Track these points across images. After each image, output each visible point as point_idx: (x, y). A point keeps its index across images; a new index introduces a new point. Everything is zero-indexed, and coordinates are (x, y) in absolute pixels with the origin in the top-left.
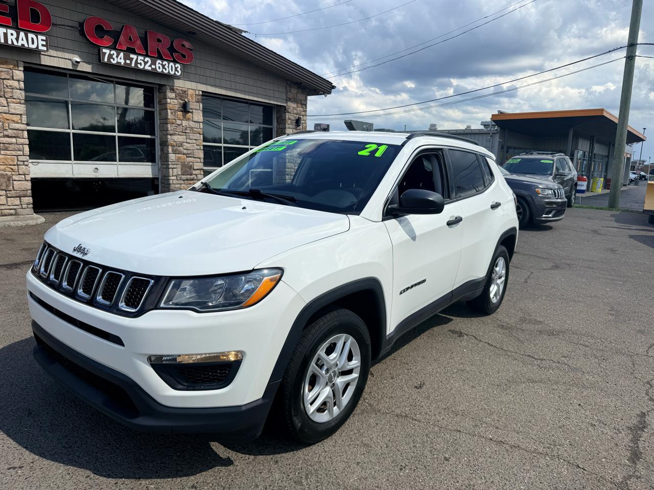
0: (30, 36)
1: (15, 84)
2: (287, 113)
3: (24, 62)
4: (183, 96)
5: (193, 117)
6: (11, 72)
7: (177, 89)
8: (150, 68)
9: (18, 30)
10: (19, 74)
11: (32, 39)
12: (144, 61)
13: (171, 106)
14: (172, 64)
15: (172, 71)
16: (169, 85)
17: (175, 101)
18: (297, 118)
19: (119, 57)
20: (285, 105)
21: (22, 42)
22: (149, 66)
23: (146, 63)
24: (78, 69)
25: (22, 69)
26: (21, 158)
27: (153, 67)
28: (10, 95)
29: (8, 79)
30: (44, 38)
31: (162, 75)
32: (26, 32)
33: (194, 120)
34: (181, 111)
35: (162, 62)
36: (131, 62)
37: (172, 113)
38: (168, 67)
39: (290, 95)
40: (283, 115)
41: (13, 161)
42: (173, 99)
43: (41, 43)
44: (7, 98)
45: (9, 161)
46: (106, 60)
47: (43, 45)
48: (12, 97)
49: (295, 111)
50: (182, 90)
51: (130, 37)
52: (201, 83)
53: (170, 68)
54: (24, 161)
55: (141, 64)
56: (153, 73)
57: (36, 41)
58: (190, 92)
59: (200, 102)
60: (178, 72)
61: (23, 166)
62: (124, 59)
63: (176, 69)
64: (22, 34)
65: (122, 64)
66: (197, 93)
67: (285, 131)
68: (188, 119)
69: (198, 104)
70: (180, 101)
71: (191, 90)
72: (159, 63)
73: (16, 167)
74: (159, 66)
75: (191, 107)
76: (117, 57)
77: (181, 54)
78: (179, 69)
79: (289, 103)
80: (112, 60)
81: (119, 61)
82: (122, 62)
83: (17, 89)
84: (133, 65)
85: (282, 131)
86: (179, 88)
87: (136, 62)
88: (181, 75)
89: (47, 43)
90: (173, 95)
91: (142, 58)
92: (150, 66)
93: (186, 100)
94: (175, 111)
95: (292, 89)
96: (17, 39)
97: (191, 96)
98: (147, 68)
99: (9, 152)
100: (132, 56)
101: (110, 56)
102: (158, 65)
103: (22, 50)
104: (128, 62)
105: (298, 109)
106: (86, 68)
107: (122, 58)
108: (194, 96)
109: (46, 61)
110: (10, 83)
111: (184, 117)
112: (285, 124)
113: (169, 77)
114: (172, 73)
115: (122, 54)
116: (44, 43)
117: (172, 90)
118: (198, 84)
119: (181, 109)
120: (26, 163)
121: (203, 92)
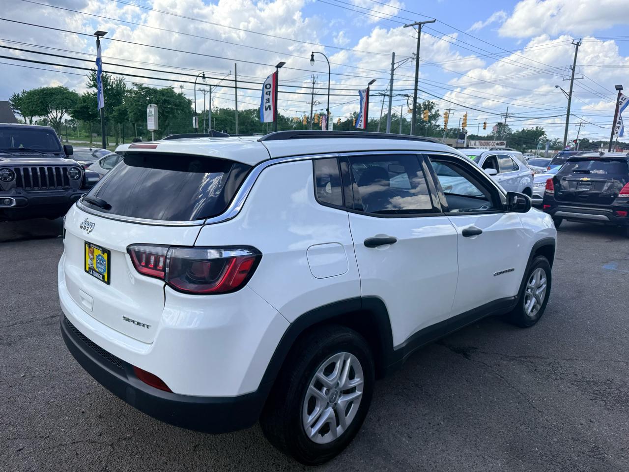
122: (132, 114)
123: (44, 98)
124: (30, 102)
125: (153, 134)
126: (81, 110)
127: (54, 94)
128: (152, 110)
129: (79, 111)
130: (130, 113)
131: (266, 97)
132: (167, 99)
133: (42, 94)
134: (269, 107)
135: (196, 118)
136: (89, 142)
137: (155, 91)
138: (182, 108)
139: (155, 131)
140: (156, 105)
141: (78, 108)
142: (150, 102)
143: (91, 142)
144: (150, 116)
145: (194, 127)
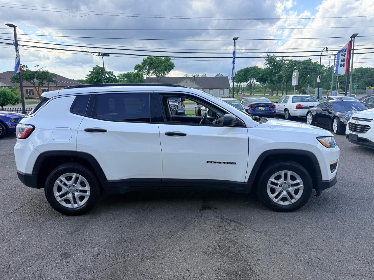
122: (284, 77)
123: (246, 73)
124: (239, 76)
125: (295, 88)
126: (261, 77)
127: (251, 70)
128: (296, 74)
129: (260, 78)
130: (284, 76)
131: (341, 57)
132: (306, 66)
133: (245, 71)
134: (344, 64)
135: (319, 76)
136: (264, 94)
137: (299, 63)
138: (315, 71)
139: (296, 86)
140: (298, 71)
141: (260, 76)
142: (296, 69)
143: (265, 94)
144: (294, 77)
145: (318, 82)
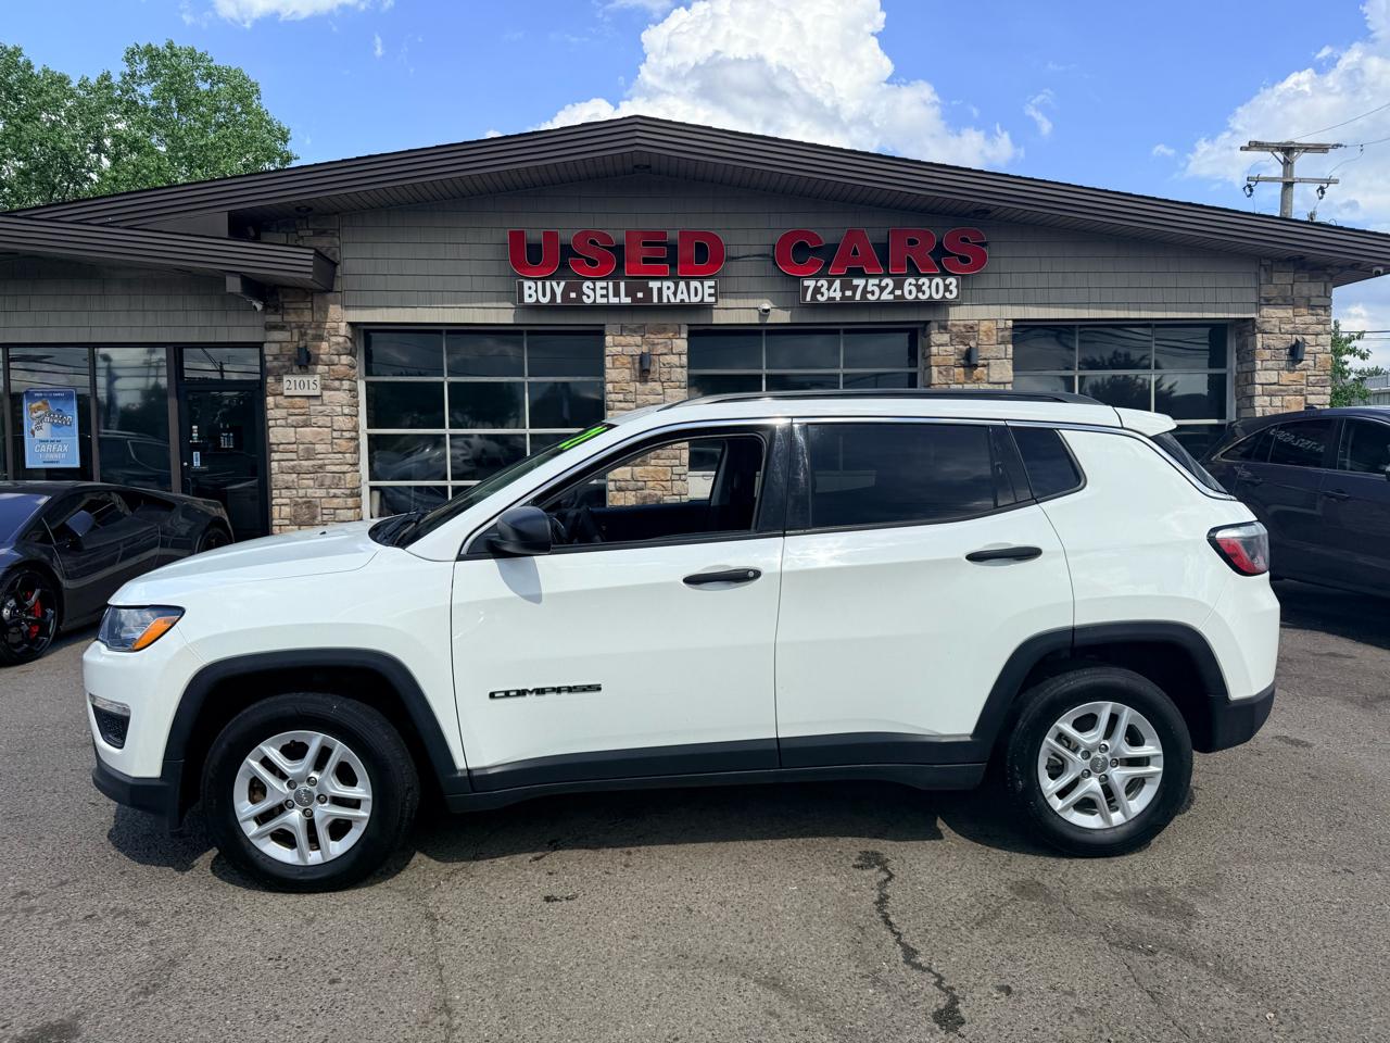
0: (694, 284)
1: (674, 359)
2: (1259, 335)
3: (688, 325)
4: (967, 337)
5: (988, 374)
6: (670, 343)
7: (955, 325)
8: (891, 297)
9: (675, 279)
10: (682, 344)
11: (696, 288)
12: (879, 286)
13: (939, 359)
14: (938, 280)
15: (937, 293)
16: (936, 321)
17: (950, 348)
18: (1294, 342)
19: (833, 289)
20: (1254, 315)
21: (682, 296)
22: (890, 293)
23: (882, 289)
24: (768, 322)
25: (685, 335)
26: (677, 470)
27: (898, 292)
28: (667, 377)
29: (665, 354)
30: (712, 283)
31: (917, 305)
32: (688, 280)
33: (991, 380)
34: (964, 366)
35: (917, 280)
36: (854, 294)
37: (940, 373)
38: (930, 287)
39: (1269, 291)
40: (1250, 339)
41: (665, 474)
42: (946, 345)
43: (708, 291)
44: (663, 383)
45: (661, 474)
46: (808, 298)
47: (710, 295)
48: (669, 380)
49: (1288, 327)
50: (965, 326)
51: (855, 248)
52: (1012, 304)
53: (932, 288)
54: (680, 475)
55: (873, 293)
56: (900, 304)
57: (700, 291)
58: (984, 326)
59: (1008, 342)
60: (951, 292)
61: (680, 482)
62: (841, 290)
63: (947, 288)
64: (682, 284)
65: (838, 299)
66: (1001, 325)
67: (1253, 378)
68: (978, 379)
69: (1002, 346)
70: (961, 347)
71: (986, 322)
72: (910, 284)
73: (670, 483)
74: (909, 290)
75: (983, 355)
76: (828, 289)
77: (959, 257)
78: (952, 287)
79: (1266, 311)
80: (819, 297)
81: (832, 294)
82: (838, 295)
83: (677, 367)
84: (858, 297)
85: (1246, 379)
86: (958, 323)
87: (865, 291)
88: (957, 297)
89: (716, 291)
90: (946, 338)
91: (876, 281)
92: (892, 292)
93: (973, 344)
94: (948, 368)
95: (1275, 276)
96: (675, 294)
97: (987, 333)
98: (886, 296)
99: (661, 462)
100: (855, 282)
101: (817, 290)
102: (906, 288)
103: (683, 308)
104: (848, 293)
105: (1298, 320)
106: (781, 317)
107: (838, 289)
108: (995, 332)
109: (720, 318)
110: (669, 358)
111: (968, 376)
112: (1253, 361)
113: (932, 305)
114: (937, 297)
115: (837, 283)
116: (712, 291)
117: (944, 328)
118: (1004, 307)
119: (962, 361)
120: (683, 477)
121: (1014, 320)
